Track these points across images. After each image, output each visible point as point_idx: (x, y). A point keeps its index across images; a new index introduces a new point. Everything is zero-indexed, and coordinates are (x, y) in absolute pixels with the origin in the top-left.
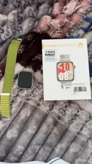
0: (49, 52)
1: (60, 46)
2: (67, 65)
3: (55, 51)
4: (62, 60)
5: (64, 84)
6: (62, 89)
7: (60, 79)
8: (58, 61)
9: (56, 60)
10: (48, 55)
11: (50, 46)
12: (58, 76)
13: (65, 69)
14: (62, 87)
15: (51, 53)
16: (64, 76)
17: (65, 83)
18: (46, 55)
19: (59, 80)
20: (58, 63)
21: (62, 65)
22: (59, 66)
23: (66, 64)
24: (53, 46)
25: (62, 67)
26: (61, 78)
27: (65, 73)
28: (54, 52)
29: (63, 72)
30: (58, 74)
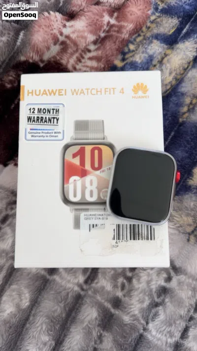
0: (39, 110)
1: (75, 92)
2: (96, 152)
3: (61, 108)
4: (80, 136)
5: (82, 215)
6: (77, 231)
7: (72, 198)
8: (67, 140)
9: (60, 136)
10: (38, 120)
11: (45, 93)
12: (65, 186)
13: (88, 166)
14: (77, 225)
15: (47, 116)
16: (84, 188)
17: (87, 210)
18: (29, 119)
19: (66, 201)
20: (67, 147)
21: (81, 153)
22: (69, 157)
23: (92, 151)
24: (52, 93)
25: (78, 158)
26: (75, 196)
27: (88, 179)
28: (57, 111)
29: (83, 173)
30: (65, 180)
